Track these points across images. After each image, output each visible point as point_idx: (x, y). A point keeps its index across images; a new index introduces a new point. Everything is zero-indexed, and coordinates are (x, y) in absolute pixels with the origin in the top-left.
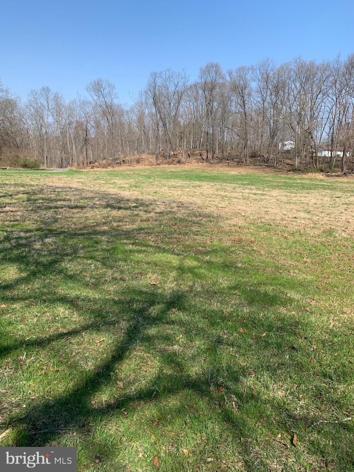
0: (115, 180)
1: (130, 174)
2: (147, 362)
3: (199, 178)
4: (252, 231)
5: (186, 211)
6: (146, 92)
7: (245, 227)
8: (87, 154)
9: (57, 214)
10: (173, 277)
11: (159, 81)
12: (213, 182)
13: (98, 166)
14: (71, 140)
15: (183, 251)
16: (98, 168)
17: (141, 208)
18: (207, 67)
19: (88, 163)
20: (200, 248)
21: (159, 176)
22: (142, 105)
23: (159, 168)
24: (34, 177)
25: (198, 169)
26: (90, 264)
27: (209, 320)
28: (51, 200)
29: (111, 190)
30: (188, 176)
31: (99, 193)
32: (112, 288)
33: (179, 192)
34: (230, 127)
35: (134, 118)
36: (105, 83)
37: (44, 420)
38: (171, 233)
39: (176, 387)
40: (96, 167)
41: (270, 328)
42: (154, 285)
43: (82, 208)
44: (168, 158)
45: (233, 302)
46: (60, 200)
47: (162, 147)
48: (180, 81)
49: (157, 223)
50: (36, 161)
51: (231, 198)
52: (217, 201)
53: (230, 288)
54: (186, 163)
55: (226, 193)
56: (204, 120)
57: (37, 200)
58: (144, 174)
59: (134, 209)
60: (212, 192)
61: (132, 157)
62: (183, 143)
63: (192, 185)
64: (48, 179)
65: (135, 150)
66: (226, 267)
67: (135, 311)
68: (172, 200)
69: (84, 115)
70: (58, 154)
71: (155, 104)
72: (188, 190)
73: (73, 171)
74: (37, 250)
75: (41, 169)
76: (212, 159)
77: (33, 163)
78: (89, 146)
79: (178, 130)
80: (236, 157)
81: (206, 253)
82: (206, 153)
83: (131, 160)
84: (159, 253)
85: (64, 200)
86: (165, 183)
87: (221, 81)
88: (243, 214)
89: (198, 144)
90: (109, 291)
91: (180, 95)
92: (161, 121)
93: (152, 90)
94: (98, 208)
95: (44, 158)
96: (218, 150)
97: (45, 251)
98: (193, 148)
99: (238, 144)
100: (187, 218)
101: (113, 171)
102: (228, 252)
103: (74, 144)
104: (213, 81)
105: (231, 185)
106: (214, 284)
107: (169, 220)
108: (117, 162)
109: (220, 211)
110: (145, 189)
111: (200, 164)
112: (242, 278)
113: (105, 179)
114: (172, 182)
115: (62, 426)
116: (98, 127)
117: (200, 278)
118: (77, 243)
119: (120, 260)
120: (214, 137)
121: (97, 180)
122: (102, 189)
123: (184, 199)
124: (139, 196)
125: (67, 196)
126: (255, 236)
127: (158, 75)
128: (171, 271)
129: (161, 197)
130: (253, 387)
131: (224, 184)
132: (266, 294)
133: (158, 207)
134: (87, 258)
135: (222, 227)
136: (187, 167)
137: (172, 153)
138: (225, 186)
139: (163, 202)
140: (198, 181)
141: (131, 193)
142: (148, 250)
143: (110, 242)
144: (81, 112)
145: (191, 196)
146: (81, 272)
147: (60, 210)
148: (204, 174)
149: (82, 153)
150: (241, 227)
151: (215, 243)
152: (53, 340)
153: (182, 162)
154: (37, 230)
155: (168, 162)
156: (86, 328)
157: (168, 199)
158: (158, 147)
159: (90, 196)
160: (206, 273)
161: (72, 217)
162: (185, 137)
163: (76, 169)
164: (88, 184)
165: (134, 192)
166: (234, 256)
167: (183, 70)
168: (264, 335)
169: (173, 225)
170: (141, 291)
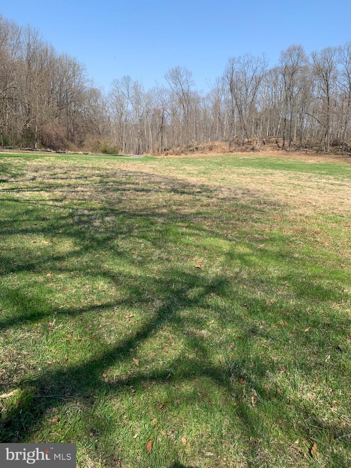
0: (185, 167)
1: (202, 161)
2: (171, 343)
3: (273, 166)
4: (320, 221)
5: (251, 198)
6: (223, 79)
7: (312, 217)
8: (162, 141)
9: (122, 196)
10: (220, 262)
11: (237, 66)
12: (288, 170)
13: (172, 153)
14: (149, 128)
15: (236, 237)
16: (172, 155)
17: (204, 193)
18: (289, 50)
19: (162, 150)
20: (257, 236)
21: (230, 163)
22: (218, 92)
23: (231, 155)
24: (111, 161)
25: (273, 157)
26: (141, 243)
27: (247, 308)
28: (121, 183)
29: (180, 175)
30: (262, 164)
31: (167, 179)
32: (156, 267)
33: (248, 179)
34: (311, 113)
35: (211, 105)
36: (183, 71)
37: (53, 385)
38: (228, 219)
39: (194, 372)
40: (170, 154)
41: (315, 324)
42: (198, 268)
43: (148, 191)
44: (241, 145)
45: (280, 293)
46: (129, 183)
47: (236, 134)
48: (259, 66)
49: (216, 208)
50: (115, 147)
51: (304, 188)
52: (287, 189)
53: (279, 278)
54: (260, 151)
55: (299, 182)
56: (282, 106)
57: (108, 182)
58: (216, 161)
59: (197, 194)
60: (284, 180)
61: (205, 144)
62: (258, 129)
63: (263, 173)
64: (123, 164)
65: (209, 137)
66: (281, 256)
67: (172, 292)
68: (239, 187)
69: (161, 103)
70: (136, 141)
71: (231, 90)
72: (258, 177)
73: (148, 157)
74: (95, 227)
75: (119, 155)
76: (288, 147)
77: (112, 149)
78: (164, 133)
79: (254, 116)
80: (315, 145)
81: (262, 241)
82: (282, 141)
83: (204, 147)
84: (211, 237)
85: (133, 184)
86: (236, 170)
87: (303, 64)
88: (314, 204)
89: (274, 131)
90: (152, 270)
91: (258, 80)
92: (237, 107)
93: (229, 76)
94: (162, 192)
95: (123, 145)
96: (296, 137)
97: (102, 228)
98: (269, 135)
99: (318, 131)
100: (250, 204)
101: (186, 158)
102: (287, 241)
103: (150, 132)
104: (294, 65)
105: (307, 174)
106: (263, 273)
107: (230, 206)
108: (190, 149)
109: (289, 199)
110: (213, 176)
111: (276, 152)
112: (296, 268)
113: (176, 165)
114: (244, 170)
115: (69, 394)
116: (174, 115)
117: (248, 266)
118: (134, 223)
119: (171, 241)
120: (292, 123)
121: (168, 166)
122: (171, 175)
123: (252, 186)
124: (206, 182)
125: (136, 179)
126: (321, 227)
127: (236, 60)
128: (219, 256)
129: (228, 184)
130: (279, 384)
131: (299, 173)
132: (319, 288)
133: (222, 193)
134: (139, 238)
135: (286, 216)
136: (261, 155)
137: (246, 140)
138: (300, 175)
139: (229, 189)
140: (272, 169)
141: (198, 179)
142: (201, 234)
143: (165, 224)
144: (159, 100)
145: (260, 183)
146: (131, 250)
147: (127, 192)
148: (279, 162)
149: (158, 140)
150: (309, 217)
151: (275, 231)
152: (85, 311)
153: (256, 149)
154: (101, 209)
155: (242, 149)
156: (119, 303)
157: (235, 186)
158: (232, 134)
159: (158, 181)
160: (257, 260)
161: (136, 199)
162: (261, 123)
163: (151, 156)
164: (159, 170)
165: (202, 178)
166: (293, 246)
167: (263, 54)
168: (307, 330)
169: (233, 211)
170: (184, 273)
